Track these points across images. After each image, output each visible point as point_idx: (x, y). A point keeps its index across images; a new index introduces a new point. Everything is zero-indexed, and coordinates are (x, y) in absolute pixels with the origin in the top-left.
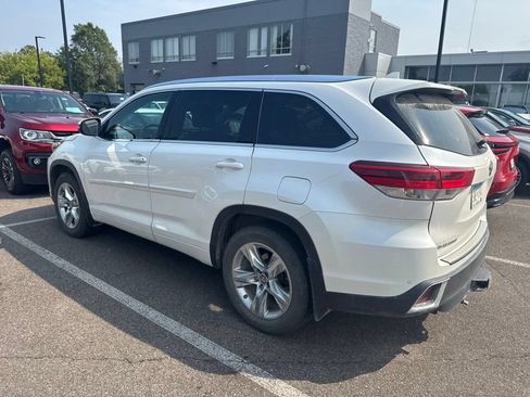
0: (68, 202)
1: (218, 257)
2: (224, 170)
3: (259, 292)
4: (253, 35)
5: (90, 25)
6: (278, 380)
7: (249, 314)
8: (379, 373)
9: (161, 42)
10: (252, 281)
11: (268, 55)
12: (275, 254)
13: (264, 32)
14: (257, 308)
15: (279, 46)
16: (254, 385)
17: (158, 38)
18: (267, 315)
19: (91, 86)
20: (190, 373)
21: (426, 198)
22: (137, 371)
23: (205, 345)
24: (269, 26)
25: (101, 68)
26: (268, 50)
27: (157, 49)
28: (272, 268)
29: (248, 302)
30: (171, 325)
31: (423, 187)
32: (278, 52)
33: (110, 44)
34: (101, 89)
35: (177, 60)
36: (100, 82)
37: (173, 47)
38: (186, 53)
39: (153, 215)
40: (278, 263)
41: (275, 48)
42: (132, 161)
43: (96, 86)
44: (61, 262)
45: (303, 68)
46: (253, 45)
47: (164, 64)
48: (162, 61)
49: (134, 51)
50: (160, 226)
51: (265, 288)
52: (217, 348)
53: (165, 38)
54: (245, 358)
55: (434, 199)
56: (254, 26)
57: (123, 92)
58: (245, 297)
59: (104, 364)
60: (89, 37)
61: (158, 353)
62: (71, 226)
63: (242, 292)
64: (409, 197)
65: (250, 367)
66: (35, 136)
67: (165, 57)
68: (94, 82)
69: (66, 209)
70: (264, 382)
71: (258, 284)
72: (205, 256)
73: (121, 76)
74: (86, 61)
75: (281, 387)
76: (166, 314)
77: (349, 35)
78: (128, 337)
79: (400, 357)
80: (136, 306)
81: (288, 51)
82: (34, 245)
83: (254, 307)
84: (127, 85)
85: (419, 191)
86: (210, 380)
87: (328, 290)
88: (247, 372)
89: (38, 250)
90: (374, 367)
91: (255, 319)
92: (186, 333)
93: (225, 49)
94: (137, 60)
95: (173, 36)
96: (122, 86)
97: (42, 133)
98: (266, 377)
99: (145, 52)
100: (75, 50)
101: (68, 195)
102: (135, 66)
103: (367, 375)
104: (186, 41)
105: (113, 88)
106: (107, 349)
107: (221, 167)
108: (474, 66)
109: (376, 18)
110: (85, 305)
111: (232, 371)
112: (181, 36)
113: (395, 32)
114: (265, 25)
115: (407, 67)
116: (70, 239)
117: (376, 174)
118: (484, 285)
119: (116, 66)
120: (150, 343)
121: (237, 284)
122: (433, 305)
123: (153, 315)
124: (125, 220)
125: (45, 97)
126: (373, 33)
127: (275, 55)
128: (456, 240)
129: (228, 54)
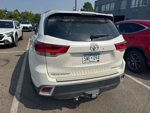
26: (138, 5)
27: (103, 8)
37: (108, 7)
38: (111, 8)
41: (141, 3)
53: (106, 4)
81: (146, 4)
94: (98, 11)
95: (108, 3)
112: (110, 3)
127: (141, 6)
128: (68, 74)
129: (124, 7)
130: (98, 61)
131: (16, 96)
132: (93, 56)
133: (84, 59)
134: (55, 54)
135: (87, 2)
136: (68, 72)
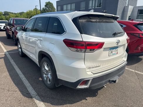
4: (91, 2)
5: (49, 2)
10: (46, 73)
11: (95, 8)
14: (47, 81)
15: (98, 5)
17: (65, 5)
26: (95, 6)
27: (65, 8)
32: (98, 7)
35: (70, 10)
37: (69, 7)
38: (72, 8)
39: (30, 52)
45: (104, 11)
49: (59, 8)
50: (31, 55)
53: (67, 4)
55: (85, 52)
58: (45, 77)
60: (49, 5)
62: (20, 54)
64: (77, 51)
65: (37, 97)
67: (67, 9)
81: (100, 6)
91: (46, 84)
95: (69, 4)
100: (46, 9)
101: (19, 46)
112: (71, 4)
115: (138, 10)
122: (86, 86)
127: (96, 8)
128: (99, 66)
129: (83, 8)
130: (117, 53)
131: (35, 98)
132: (114, 50)
133: (110, 53)
134: (93, 50)
135: (48, 2)
136: (99, 65)
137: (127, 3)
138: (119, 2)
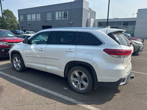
0: (17, 62)
1: (66, 75)
2: (68, 52)
3: (79, 83)
4: (57, 13)
5: (8, 10)
6: (88, 105)
7: (76, 89)
8: (111, 101)
9: (30, 15)
10: (76, 80)
11: (61, 19)
12: (83, 73)
13: (60, 13)
14: (78, 87)
15: (64, 16)
16: (82, 107)
17: (29, 14)
18: (81, 89)
19: (9, 28)
20: (65, 105)
21: (122, 57)
22: (51, 106)
23: (66, 98)
24: (61, 11)
25: (12, 22)
27: (29, 17)
28: (82, 77)
29: (75, 86)
30: (56, 94)
31: (121, 55)
32: (64, 18)
33: (14, 15)
34: (12, 29)
35: (35, 20)
36: (12, 26)
37: (34, 17)
38: (38, 18)
39: (46, 64)
40: (84, 75)
41: (63, 17)
42: (39, 50)
43: (10, 28)
44: (18, 79)
45: (71, 22)
46: (57, 16)
47: (31, 21)
48: (30, 20)
49: (22, 17)
50: (48, 67)
51: (80, 82)
52: (70, 98)
53: (31, 14)
54: (78, 100)
55: (124, 57)
56: (57, 11)
57: (19, 29)
58: (74, 85)
59: (41, 105)
60: (8, 14)
61: (54, 101)
62: (18, 69)
63: (73, 84)
65: (80, 102)
66: (2, 43)
67: (31, 19)
68: (10, 26)
69: (16, 64)
70: (84, 106)
71: (78, 81)
72: (62, 75)
73: (18, 25)
74: (7, 20)
75: (89, 107)
76: (53, 91)
77: (83, 14)
78: (45, 98)
79: (115, 97)
80: (44, 89)
82: (8, 75)
83: (77, 87)
84: (20, 27)
85: (120, 56)
86: (71, 107)
87: (98, 81)
88: (80, 104)
89: (10, 76)
90: (110, 100)
91: (78, 90)
92: (60, 95)
93: (49, 17)
94: (23, 20)
95: (34, 13)
96: (18, 27)
97: (4, 43)
98: (85, 104)
99: (25, 18)
101: (17, 60)
102: (23, 22)
103: (109, 102)
104: (37, 15)
105: (16, 28)
106: (40, 101)
107: (67, 51)
108: (115, 22)
109: (90, 9)
110: (30, 90)
111: (75, 104)
112: (36, 14)
113: (95, 13)
114: (60, 11)
115: (98, 22)
116: (18, 73)
117: (110, 52)
118: (133, 77)
119: (16, 22)
120: (51, 99)
121: (72, 81)
122: (124, 83)
123: (49, 91)
124: (37, 66)
125: (3, 32)
126: (89, 13)
129: (50, 19)
137: (89, 16)
138: (83, 15)
